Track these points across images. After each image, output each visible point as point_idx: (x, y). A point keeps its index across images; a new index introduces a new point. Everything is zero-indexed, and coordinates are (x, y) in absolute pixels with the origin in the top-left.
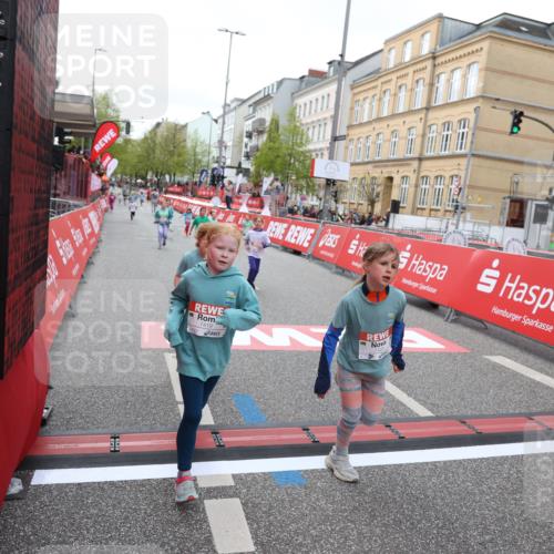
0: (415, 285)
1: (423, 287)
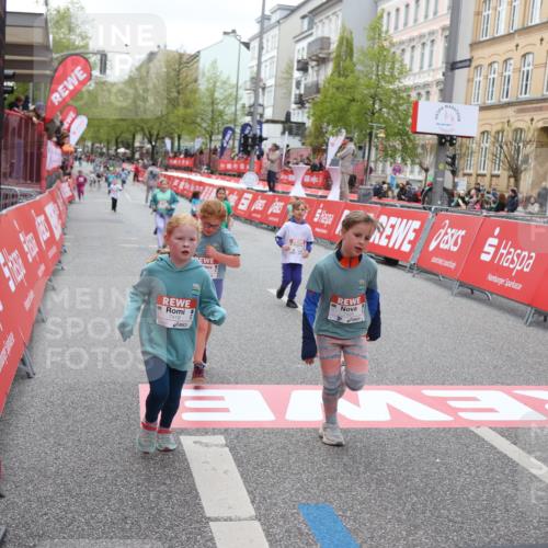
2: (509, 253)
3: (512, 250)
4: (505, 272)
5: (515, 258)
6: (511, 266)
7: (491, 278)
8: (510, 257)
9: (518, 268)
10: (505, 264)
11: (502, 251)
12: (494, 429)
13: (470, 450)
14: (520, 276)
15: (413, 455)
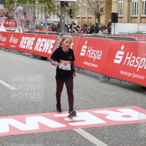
0: (130, 74)
1: (135, 76)
2: (92, 52)
3: (93, 50)
4: (90, 60)
5: (94, 54)
6: (93, 57)
7: (85, 63)
8: (92, 53)
9: (96, 58)
10: (90, 57)
11: (89, 51)
12: (84, 129)
13: (73, 139)
14: (97, 61)
15: (47, 143)
